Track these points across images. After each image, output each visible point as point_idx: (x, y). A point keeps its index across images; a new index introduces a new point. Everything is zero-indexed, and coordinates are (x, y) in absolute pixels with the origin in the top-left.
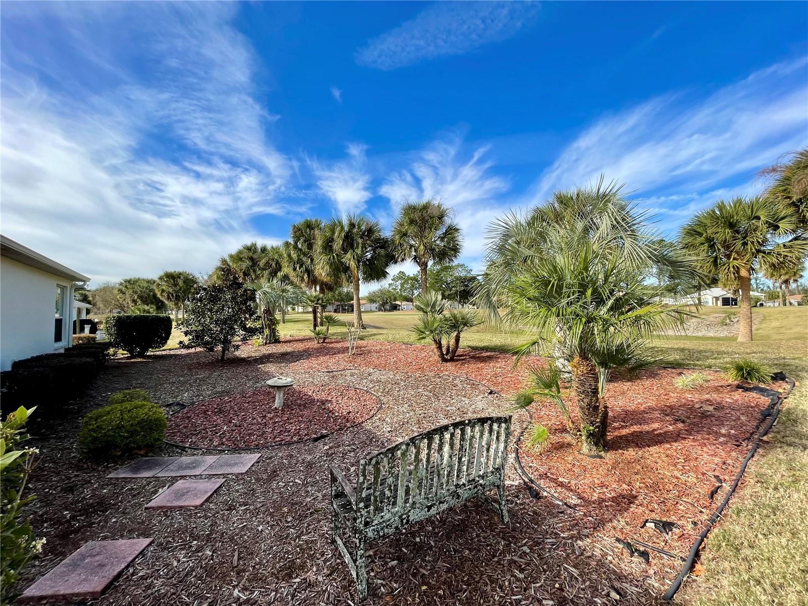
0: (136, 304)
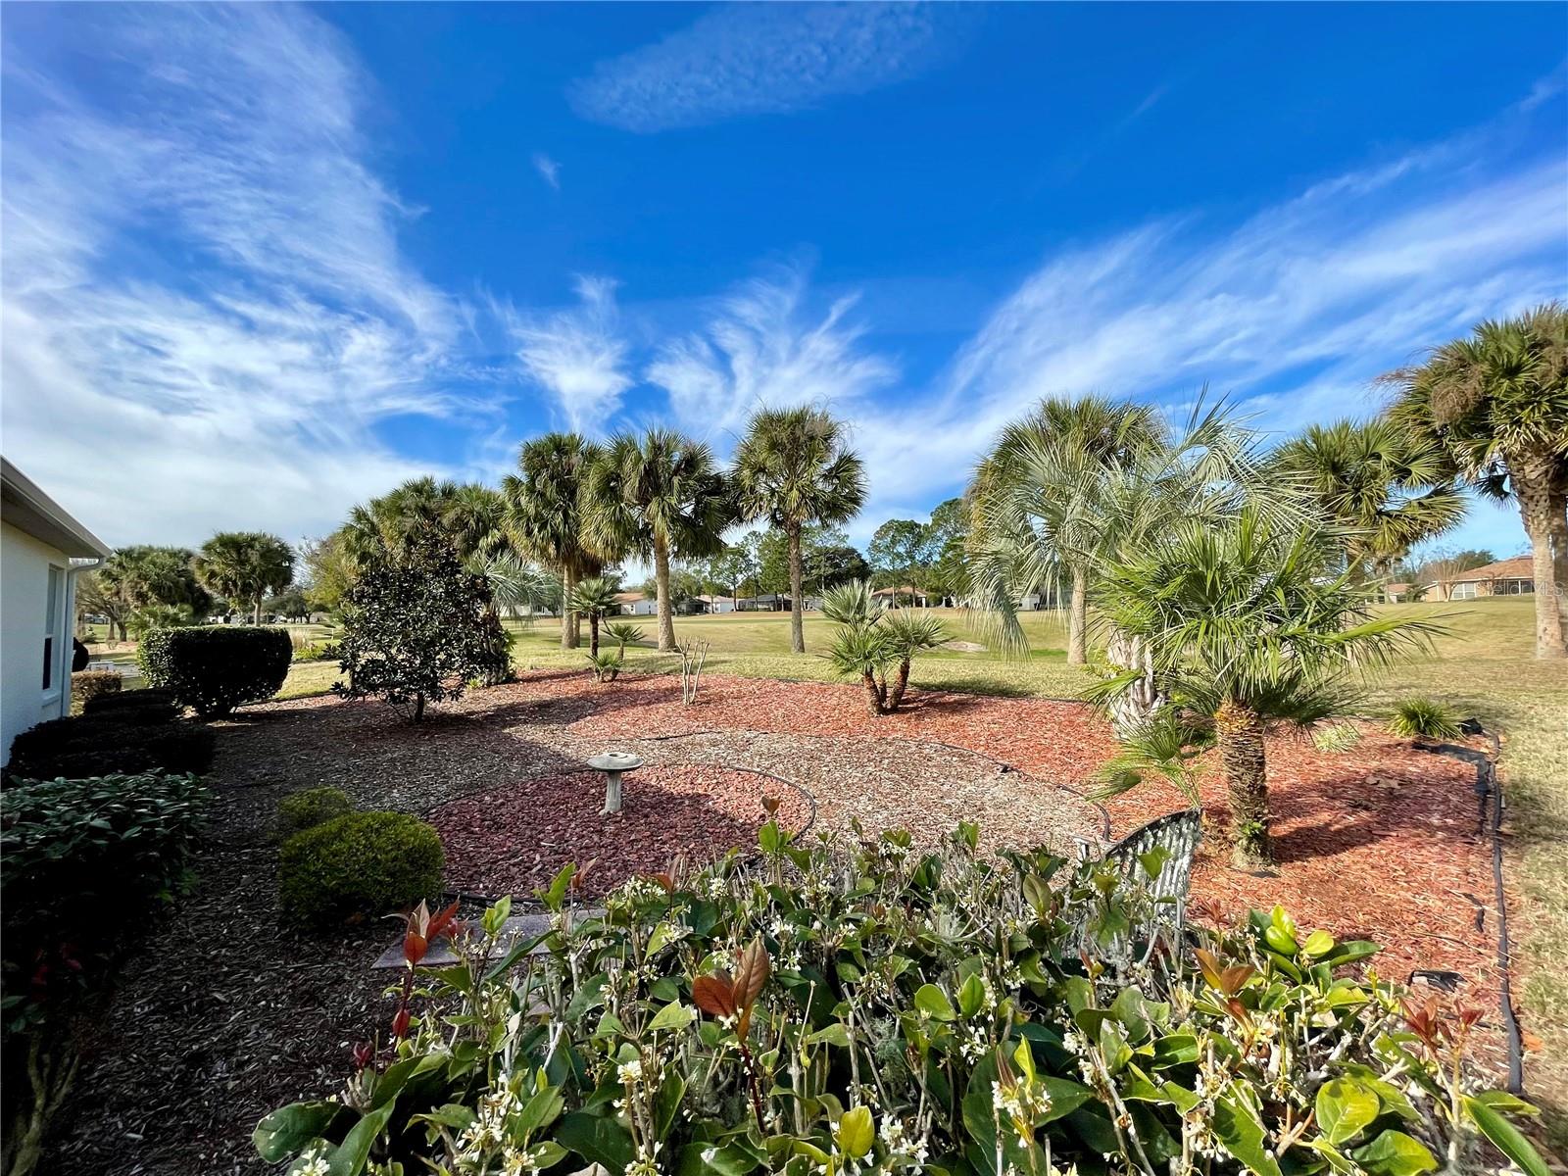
0: (144, 603)
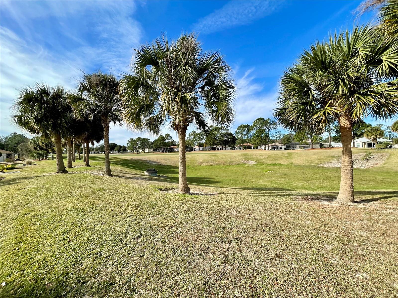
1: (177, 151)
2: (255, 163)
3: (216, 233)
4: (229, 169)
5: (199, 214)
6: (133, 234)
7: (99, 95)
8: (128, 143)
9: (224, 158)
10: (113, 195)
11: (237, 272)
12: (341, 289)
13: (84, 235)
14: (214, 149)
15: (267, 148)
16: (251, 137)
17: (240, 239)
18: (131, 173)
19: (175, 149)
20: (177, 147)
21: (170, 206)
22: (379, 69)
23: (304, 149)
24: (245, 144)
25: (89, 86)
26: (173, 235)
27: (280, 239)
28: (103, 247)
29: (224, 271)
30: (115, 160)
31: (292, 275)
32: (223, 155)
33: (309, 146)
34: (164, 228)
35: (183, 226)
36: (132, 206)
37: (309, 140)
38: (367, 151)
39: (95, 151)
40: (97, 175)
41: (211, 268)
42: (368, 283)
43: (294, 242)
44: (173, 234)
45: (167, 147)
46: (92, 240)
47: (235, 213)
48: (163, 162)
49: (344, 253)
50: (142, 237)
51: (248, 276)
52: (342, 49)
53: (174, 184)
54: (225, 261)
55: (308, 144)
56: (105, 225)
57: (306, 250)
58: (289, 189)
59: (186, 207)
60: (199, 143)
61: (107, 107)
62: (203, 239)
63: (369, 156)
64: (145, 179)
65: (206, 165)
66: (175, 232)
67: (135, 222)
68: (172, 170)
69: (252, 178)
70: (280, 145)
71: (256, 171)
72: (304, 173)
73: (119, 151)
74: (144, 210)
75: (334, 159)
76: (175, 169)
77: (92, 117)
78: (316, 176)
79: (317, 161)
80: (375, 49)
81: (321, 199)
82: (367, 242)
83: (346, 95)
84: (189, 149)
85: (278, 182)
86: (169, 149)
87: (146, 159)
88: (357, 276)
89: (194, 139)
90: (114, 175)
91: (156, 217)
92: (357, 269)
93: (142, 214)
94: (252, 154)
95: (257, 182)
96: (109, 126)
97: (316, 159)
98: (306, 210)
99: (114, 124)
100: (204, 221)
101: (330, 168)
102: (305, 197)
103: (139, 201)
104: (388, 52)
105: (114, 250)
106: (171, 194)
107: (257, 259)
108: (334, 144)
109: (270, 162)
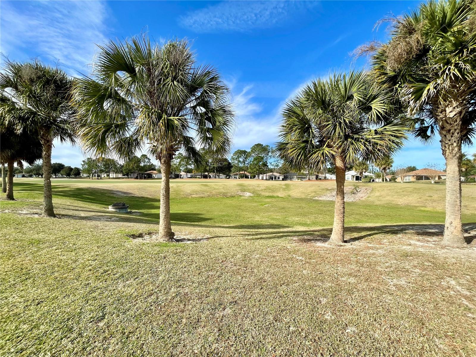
1: (156, 177)
2: (252, 195)
3: (208, 298)
4: (223, 202)
5: (187, 272)
6: (92, 314)
7: (35, 97)
8: (83, 163)
9: (217, 189)
10: (57, 251)
11: (233, 349)
12: (333, 349)
13: (6, 326)
14: (205, 177)
15: (265, 178)
16: (249, 164)
17: (236, 302)
18: (88, 210)
19: (154, 175)
20: (157, 173)
21: (148, 262)
22: (369, 116)
23: (301, 180)
24: (241, 172)
25: (17, 80)
26: (152, 308)
27: (278, 297)
28: (40, 344)
29: (217, 351)
30: (60, 189)
31: (290, 341)
32: (216, 184)
33: (306, 177)
34: (139, 298)
35: (165, 293)
36: (90, 268)
37: (306, 171)
38: (356, 184)
39: (23, 173)
40: (29, 216)
41: (202, 349)
42: (356, 338)
43: (291, 299)
44: (151, 306)
45: (142, 172)
46: (21, 334)
47: (229, 266)
48: (137, 194)
49: (335, 305)
50: (106, 317)
51: (245, 352)
52: (340, 90)
53: (152, 225)
54: (219, 336)
55: (306, 175)
56: (44, 305)
57: (303, 307)
58: (286, 225)
59: (170, 262)
60: (187, 168)
61: (48, 116)
62: (193, 308)
63: (356, 190)
64: (110, 219)
65: (196, 197)
66: (155, 302)
67: (94, 295)
68: (150, 203)
69: (248, 213)
70: (277, 175)
71: (252, 205)
72: (300, 207)
73: (68, 175)
74: (109, 272)
75: (328, 191)
76: (154, 202)
77: (20, 128)
78: (312, 210)
79: (313, 194)
80: (366, 96)
81: (316, 239)
82: (354, 290)
83: (341, 138)
84: (173, 176)
85: (275, 217)
86: (145, 174)
87: (112, 188)
88: (347, 331)
89: (180, 163)
90: (59, 215)
91: (127, 282)
92: (347, 323)
93: (106, 279)
94: (249, 184)
95: (253, 218)
96: (52, 144)
97: (312, 192)
98: (302, 255)
99: (61, 140)
100: (193, 282)
101: (324, 201)
102: (302, 238)
103: (101, 258)
104: (376, 102)
105: (61, 346)
106: (148, 243)
107: (255, 328)
108: (328, 176)
109: (267, 194)
